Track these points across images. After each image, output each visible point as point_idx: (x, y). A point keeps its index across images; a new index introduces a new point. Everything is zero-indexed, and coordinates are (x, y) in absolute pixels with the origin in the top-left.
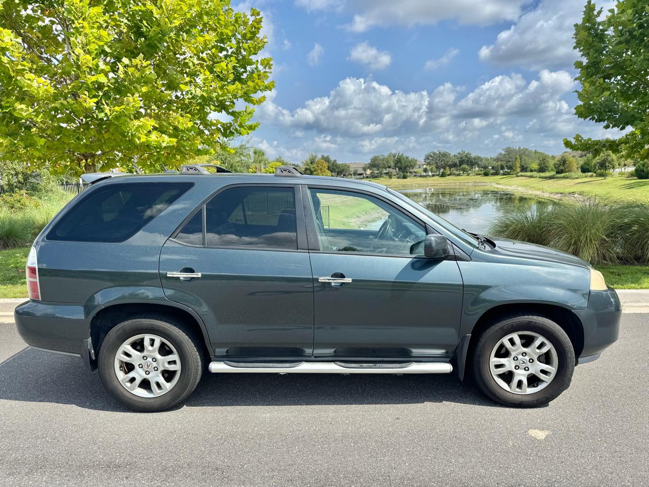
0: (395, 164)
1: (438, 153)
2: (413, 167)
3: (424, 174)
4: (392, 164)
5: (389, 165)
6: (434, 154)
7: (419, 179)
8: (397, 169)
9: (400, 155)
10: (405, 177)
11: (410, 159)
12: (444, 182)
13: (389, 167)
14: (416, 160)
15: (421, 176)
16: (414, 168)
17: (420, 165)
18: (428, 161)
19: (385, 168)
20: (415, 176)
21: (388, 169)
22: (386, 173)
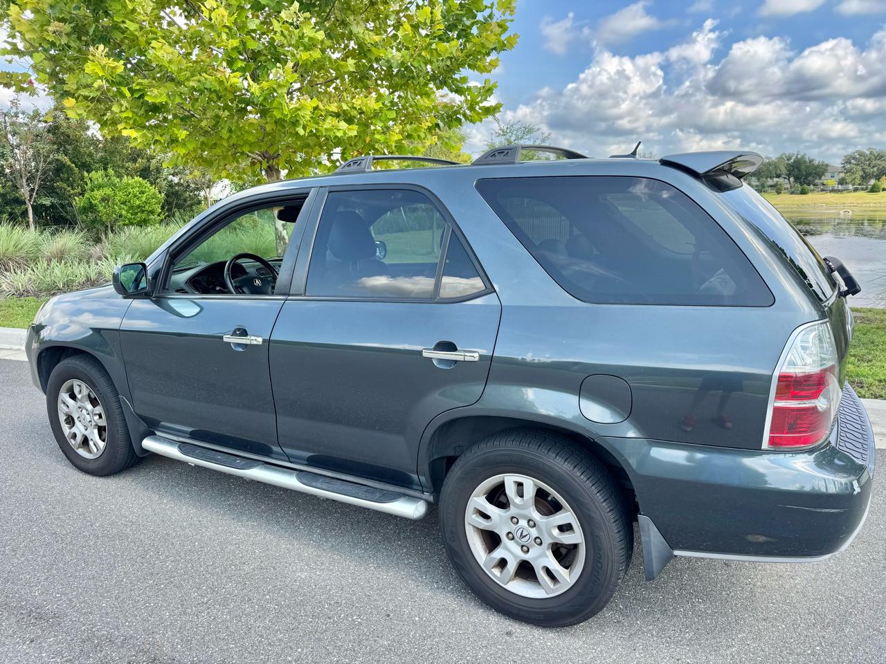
0: (788, 170)
1: (868, 152)
2: (820, 175)
3: (840, 187)
4: (784, 170)
5: (779, 172)
6: (861, 154)
7: (829, 195)
8: (792, 179)
9: (799, 156)
10: (803, 192)
11: (816, 163)
12: (874, 201)
13: (778, 176)
14: (827, 165)
15: (833, 191)
16: (823, 177)
17: (833, 173)
18: (848, 166)
19: (771, 178)
20: (822, 190)
21: (775, 180)
22: (771, 186)
